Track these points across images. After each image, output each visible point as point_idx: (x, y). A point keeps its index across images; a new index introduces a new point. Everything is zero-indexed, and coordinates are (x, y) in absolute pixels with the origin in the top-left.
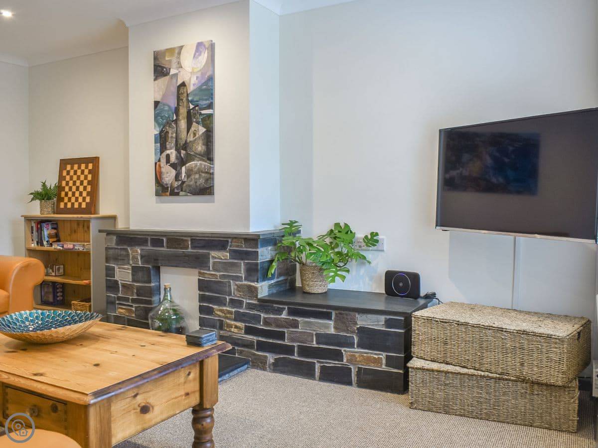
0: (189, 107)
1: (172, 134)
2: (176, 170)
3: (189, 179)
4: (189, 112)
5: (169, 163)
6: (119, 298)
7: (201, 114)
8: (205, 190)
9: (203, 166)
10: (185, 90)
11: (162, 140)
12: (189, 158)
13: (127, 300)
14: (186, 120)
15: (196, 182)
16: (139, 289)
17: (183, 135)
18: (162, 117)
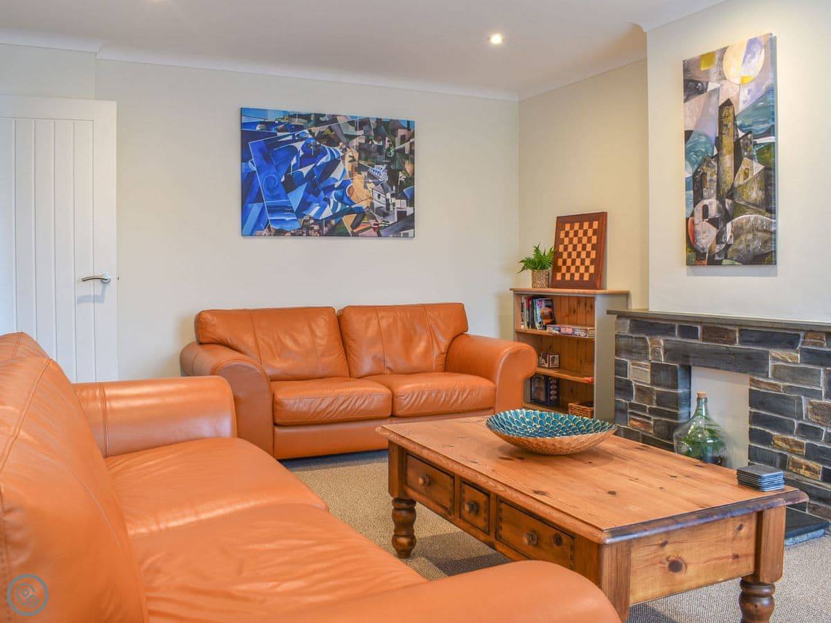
0: (738, 135)
1: (711, 176)
2: (717, 228)
3: (738, 241)
4: (737, 143)
5: (707, 218)
6: (632, 406)
7: (755, 144)
8: (763, 257)
9: (759, 222)
10: (731, 111)
11: (697, 185)
12: (738, 210)
13: (643, 409)
14: (733, 154)
15: (748, 246)
16: (660, 395)
17: (728, 177)
18: (696, 153)
